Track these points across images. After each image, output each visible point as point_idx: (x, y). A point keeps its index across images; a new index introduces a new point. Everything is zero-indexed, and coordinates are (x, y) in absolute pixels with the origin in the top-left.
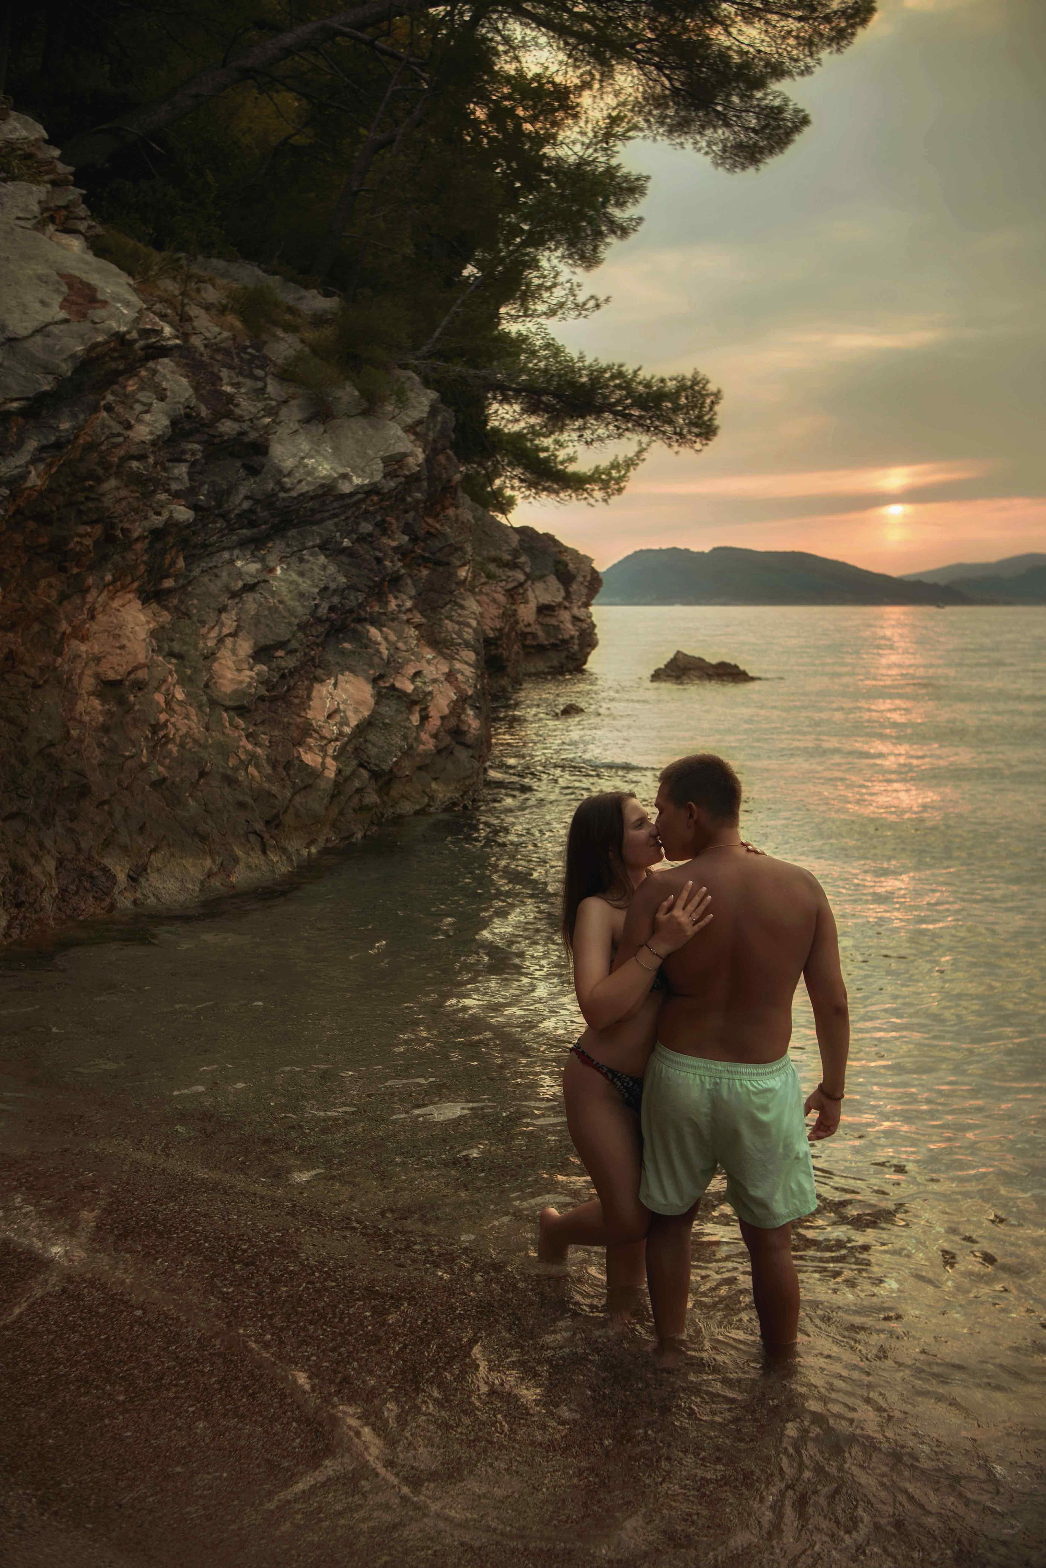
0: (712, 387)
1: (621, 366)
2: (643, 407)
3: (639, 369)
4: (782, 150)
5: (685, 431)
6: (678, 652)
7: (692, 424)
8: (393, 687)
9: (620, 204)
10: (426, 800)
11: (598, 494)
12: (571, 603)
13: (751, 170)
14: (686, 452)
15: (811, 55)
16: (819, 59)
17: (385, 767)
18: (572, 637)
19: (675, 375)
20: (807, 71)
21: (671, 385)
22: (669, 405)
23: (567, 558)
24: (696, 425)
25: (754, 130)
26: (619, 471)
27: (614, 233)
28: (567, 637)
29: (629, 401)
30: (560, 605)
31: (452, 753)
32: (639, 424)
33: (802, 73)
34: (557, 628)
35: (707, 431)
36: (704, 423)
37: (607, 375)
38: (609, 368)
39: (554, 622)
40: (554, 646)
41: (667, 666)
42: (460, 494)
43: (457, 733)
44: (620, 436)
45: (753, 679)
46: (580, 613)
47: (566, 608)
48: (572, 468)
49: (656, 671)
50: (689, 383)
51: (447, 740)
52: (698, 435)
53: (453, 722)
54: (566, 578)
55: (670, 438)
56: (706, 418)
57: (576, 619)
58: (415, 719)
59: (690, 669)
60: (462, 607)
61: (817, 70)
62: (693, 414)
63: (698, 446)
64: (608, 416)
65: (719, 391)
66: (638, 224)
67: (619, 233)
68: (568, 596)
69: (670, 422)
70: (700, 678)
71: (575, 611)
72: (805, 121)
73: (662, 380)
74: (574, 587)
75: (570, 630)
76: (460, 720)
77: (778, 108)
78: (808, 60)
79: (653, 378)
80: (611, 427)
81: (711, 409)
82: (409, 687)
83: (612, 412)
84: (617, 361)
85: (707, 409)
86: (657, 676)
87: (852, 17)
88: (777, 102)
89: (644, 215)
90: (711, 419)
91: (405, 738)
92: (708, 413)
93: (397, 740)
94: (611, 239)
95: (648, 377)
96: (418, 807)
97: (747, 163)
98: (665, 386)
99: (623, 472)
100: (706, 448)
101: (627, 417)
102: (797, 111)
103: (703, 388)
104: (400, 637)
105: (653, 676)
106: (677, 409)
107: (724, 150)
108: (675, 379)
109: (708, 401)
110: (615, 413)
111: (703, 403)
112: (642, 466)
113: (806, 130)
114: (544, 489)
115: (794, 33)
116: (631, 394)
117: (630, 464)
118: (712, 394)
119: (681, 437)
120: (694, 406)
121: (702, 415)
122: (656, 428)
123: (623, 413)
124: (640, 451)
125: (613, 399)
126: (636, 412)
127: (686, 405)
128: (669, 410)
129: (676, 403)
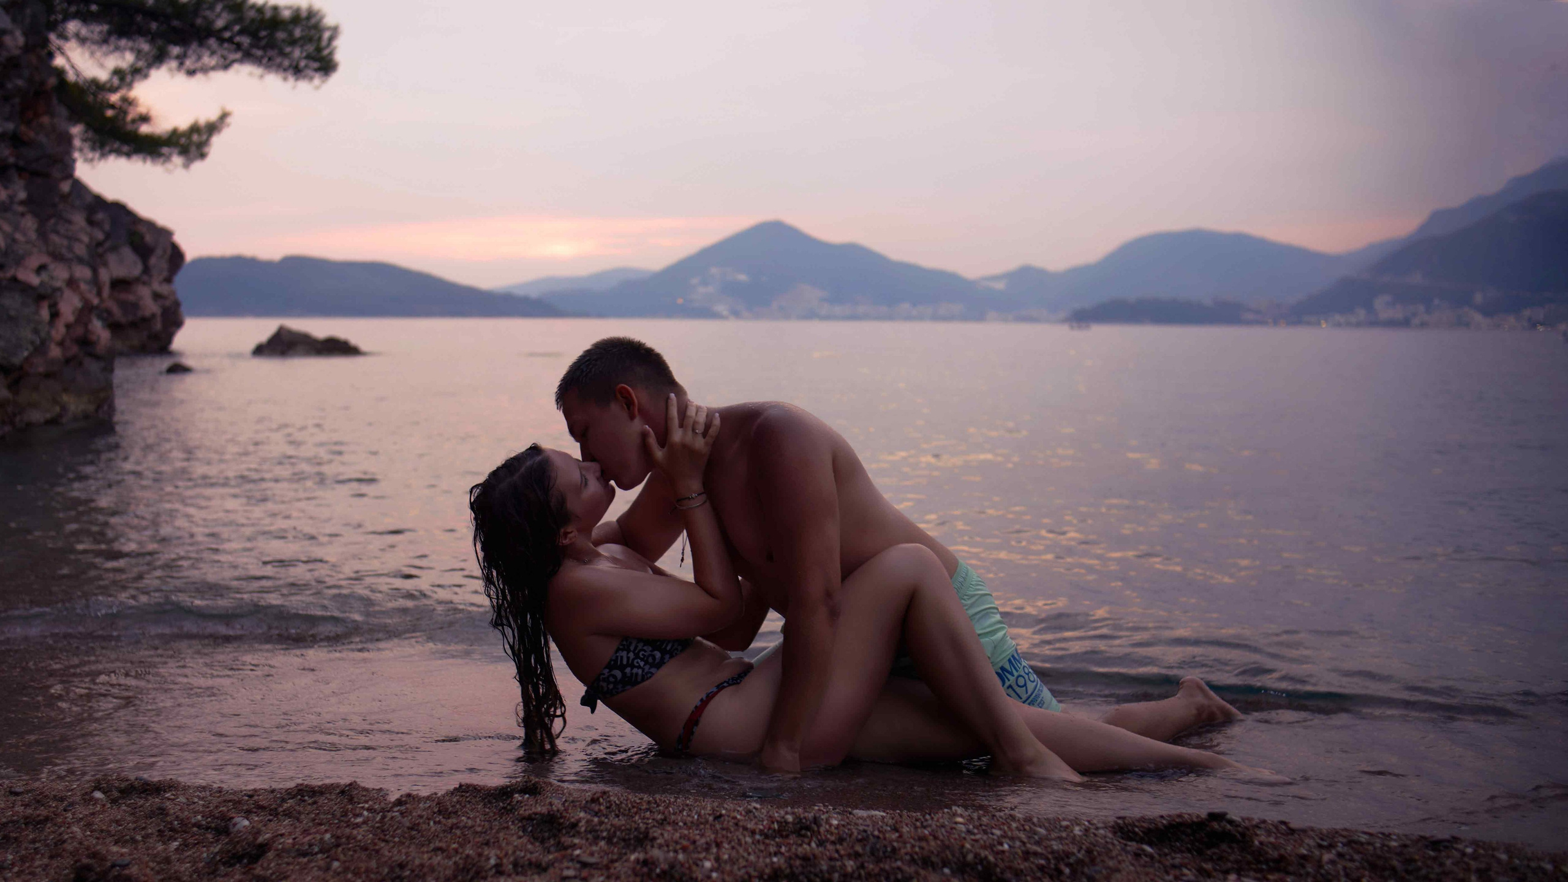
0: (329, 21)
2: (254, 35)
5: (303, 64)
6: (282, 328)
7: (309, 57)
8: (14, 279)
10: (58, 409)
11: (177, 160)
12: (151, 276)
14: (303, 85)
17: (17, 360)
18: (154, 315)
21: (287, 14)
22: (284, 36)
23: (143, 229)
24: (314, 59)
26: (201, 136)
28: (147, 313)
29: (237, 28)
30: (137, 280)
31: (81, 364)
32: (248, 56)
34: (136, 306)
35: (326, 66)
36: (323, 58)
39: (131, 298)
40: (134, 325)
41: (269, 340)
42: (55, 101)
43: (86, 342)
44: (226, 67)
45: (363, 354)
46: (164, 289)
47: (144, 283)
48: (145, 129)
49: (256, 347)
50: (305, 14)
51: (75, 349)
52: (317, 70)
53: (79, 331)
54: (143, 251)
55: (285, 71)
56: (324, 53)
57: (157, 296)
58: (45, 313)
59: (295, 344)
60: (69, 222)
62: (310, 48)
63: (317, 81)
64: (212, 42)
65: (337, 27)
68: (146, 270)
69: (283, 54)
70: (306, 352)
71: (157, 287)
73: (276, 8)
74: (153, 261)
75: (150, 307)
76: (87, 330)
80: (218, 57)
81: (329, 44)
82: (35, 280)
83: (217, 38)
85: (325, 43)
86: (259, 351)
90: (330, 53)
91: (36, 331)
92: (326, 48)
93: (27, 334)
96: (48, 416)
98: (279, 13)
99: (203, 138)
100: (324, 84)
101: (239, 47)
103: (320, 21)
104: (17, 228)
105: (254, 351)
106: (293, 42)
108: (290, 8)
109: (327, 35)
110: (222, 40)
114: (111, 151)
116: (240, 20)
117: (213, 128)
118: (329, 29)
119: (297, 71)
120: (310, 40)
121: (319, 49)
122: (270, 59)
123: (230, 40)
124: (224, 116)
125: (220, 23)
126: (245, 40)
127: (301, 38)
128: (283, 41)
129: (291, 34)
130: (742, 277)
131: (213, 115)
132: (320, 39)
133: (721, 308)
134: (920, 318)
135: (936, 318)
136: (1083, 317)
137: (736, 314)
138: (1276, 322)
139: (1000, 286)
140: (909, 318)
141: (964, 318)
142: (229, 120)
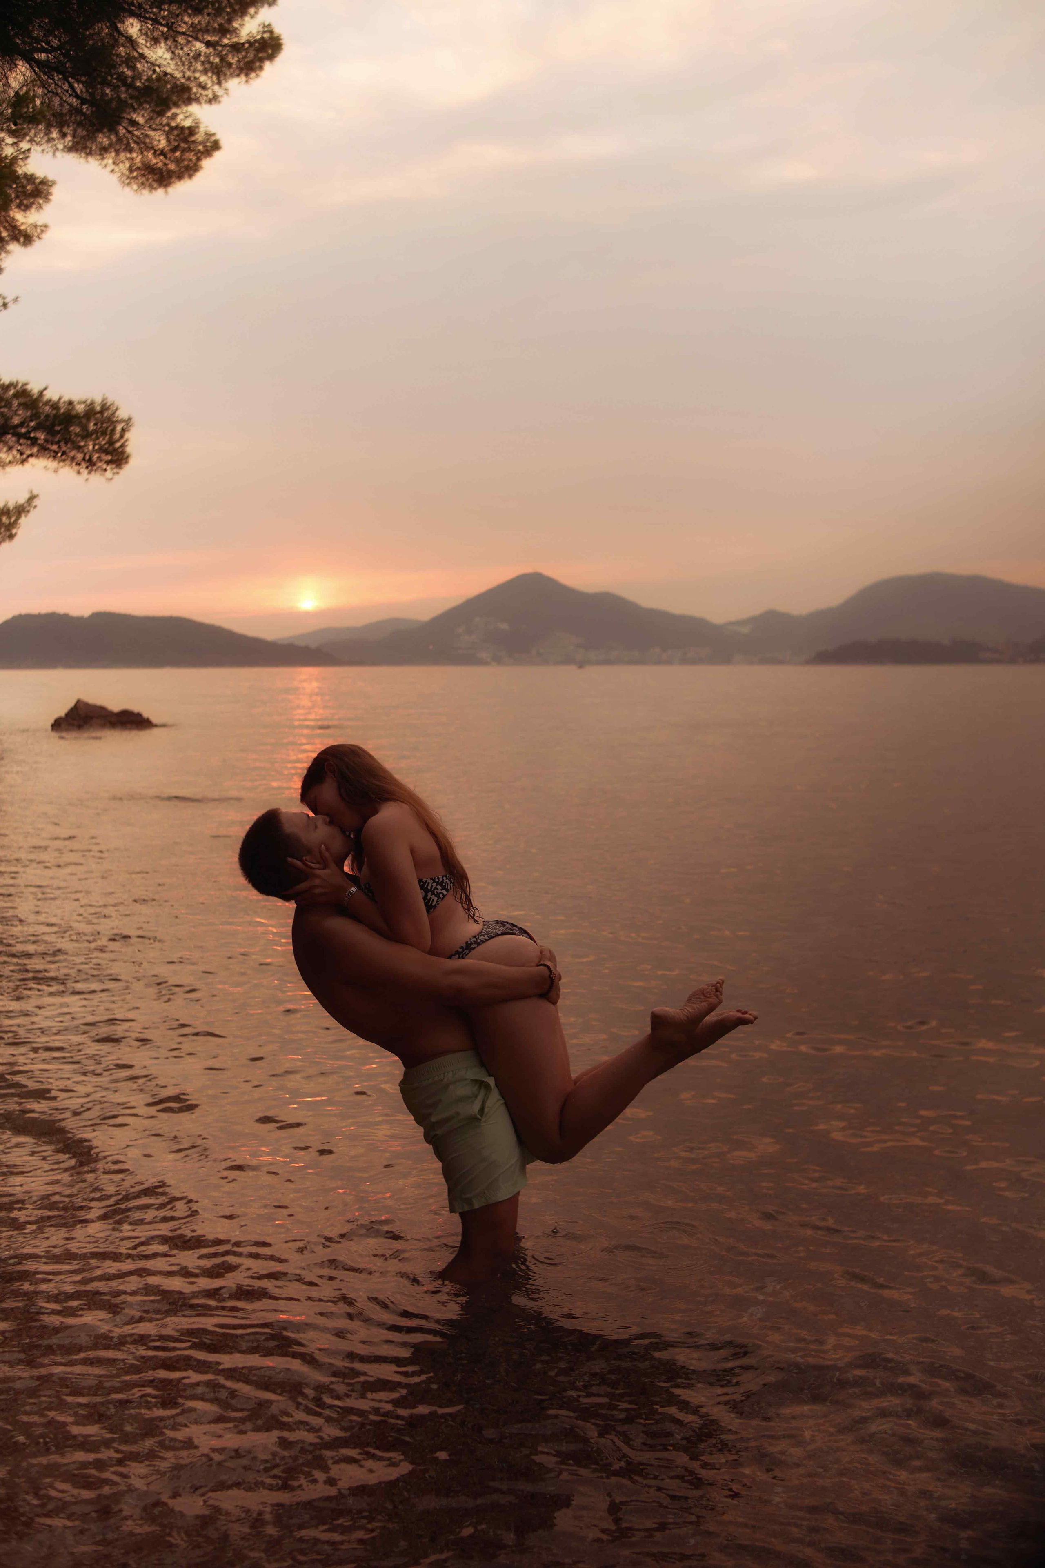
0: (122, 414)
1: (26, 384)
2: (50, 431)
3: (45, 389)
4: (190, 176)
5: (95, 457)
6: (78, 701)
7: (102, 450)
9: (26, 208)
13: (160, 191)
14: (96, 479)
15: (219, 83)
16: (226, 90)
19: (83, 399)
20: (214, 99)
21: (80, 408)
22: (78, 430)
24: (107, 452)
25: (162, 153)
26: (9, 518)
27: (18, 240)
29: (32, 424)
32: (44, 450)
33: (210, 101)
35: (118, 458)
36: (116, 450)
37: (12, 392)
38: (11, 385)
41: (67, 715)
44: (23, 462)
45: (156, 726)
49: (56, 721)
50: (98, 408)
52: (108, 462)
55: (78, 464)
56: (118, 445)
59: (92, 718)
61: (224, 99)
62: (103, 441)
63: (109, 474)
64: (9, 439)
65: (130, 419)
66: (43, 231)
67: (22, 239)
69: (79, 448)
70: (103, 726)
72: (216, 146)
73: (70, 403)
77: (189, 128)
78: (216, 88)
79: (60, 399)
80: (15, 452)
81: (122, 437)
83: (14, 435)
84: (22, 379)
85: (117, 436)
86: (58, 725)
87: (258, 50)
88: (187, 123)
89: (49, 223)
90: (122, 446)
92: (118, 440)
94: (13, 247)
95: (55, 398)
97: (155, 185)
98: (73, 408)
99: (13, 520)
100: (116, 477)
101: (34, 441)
102: (209, 135)
103: (113, 414)
105: (52, 726)
106: (86, 435)
107: (131, 170)
108: (84, 402)
109: (119, 428)
110: (19, 436)
111: (114, 430)
112: (33, 514)
113: (217, 154)
115: (202, 58)
116: (35, 416)
117: (21, 510)
118: (122, 421)
119: (91, 464)
120: (104, 433)
121: (111, 443)
122: (64, 453)
123: (26, 436)
124: (32, 498)
125: (16, 420)
126: (41, 436)
127: (95, 431)
128: (77, 435)
129: (84, 428)
130: (505, 626)
131: (22, 499)
132: (113, 430)
133: (483, 655)
134: (669, 662)
135: (684, 661)
136: (824, 658)
137: (499, 661)
138: (1013, 661)
139: (745, 630)
140: (659, 662)
141: (712, 660)
142: (36, 502)
